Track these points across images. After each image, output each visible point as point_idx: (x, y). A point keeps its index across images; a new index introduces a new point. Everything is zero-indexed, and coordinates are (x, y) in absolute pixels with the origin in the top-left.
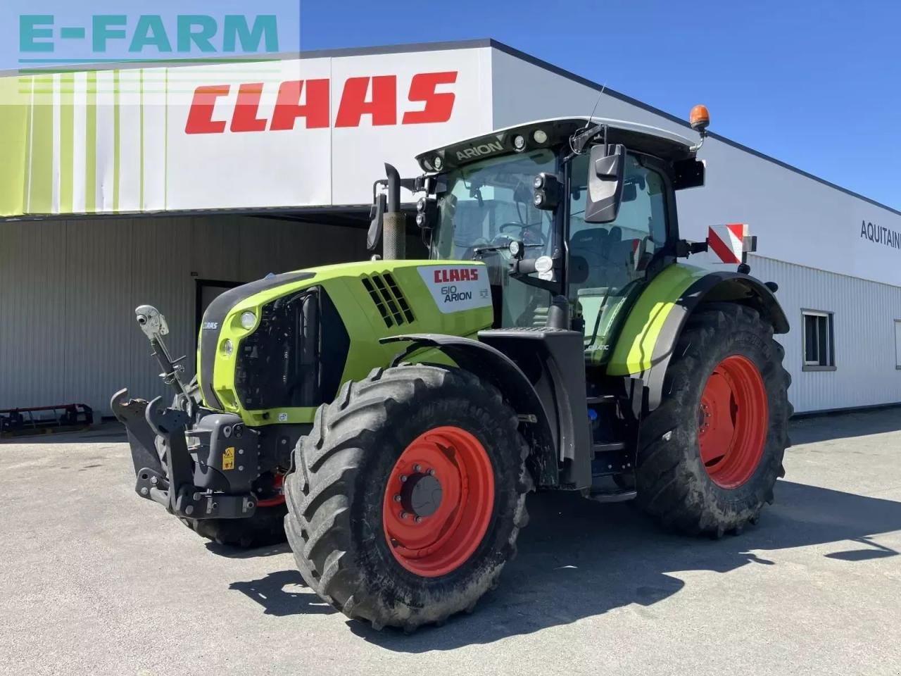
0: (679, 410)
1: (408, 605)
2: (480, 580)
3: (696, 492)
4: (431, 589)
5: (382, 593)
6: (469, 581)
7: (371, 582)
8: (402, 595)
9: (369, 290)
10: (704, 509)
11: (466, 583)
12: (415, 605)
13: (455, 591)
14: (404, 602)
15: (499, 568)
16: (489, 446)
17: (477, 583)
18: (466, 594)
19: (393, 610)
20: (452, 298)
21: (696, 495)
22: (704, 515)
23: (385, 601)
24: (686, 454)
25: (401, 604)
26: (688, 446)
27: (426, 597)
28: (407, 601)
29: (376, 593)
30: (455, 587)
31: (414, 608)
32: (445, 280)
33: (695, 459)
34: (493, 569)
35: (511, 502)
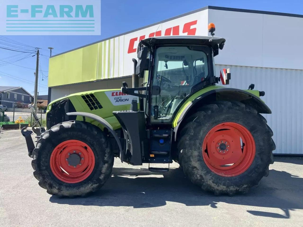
0: (188, 142)
1: (57, 189)
2: (86, 187)
3: (199, 175)
4: (66, 186)
5: (48, 184)
6: (81, 187)
7: (44, 180)
8: (55, 186)
9: (84, 99)
10: (204, 182)
11: (80, 187)
12: (59, 189)
13: (75, 189)
14: (55, 188)
15: (95, 186)
16: (92, 147)
17: (85, 188)
18: (80, 190)
19: (52, 190)
20: (119, 101)
21: (198, 176)
22: (204, 184)
23: (49, 187)
24: (192, 159)
25: (54, 188)
26: (192, 156)
27: (63, 188)
28: (57, 188)
29: (46, 184)
30: (75, 187)
31: (59, 190)
32: (117, 95)
33: (197, 162)
34: (92, 185)
35: (100, 166)
